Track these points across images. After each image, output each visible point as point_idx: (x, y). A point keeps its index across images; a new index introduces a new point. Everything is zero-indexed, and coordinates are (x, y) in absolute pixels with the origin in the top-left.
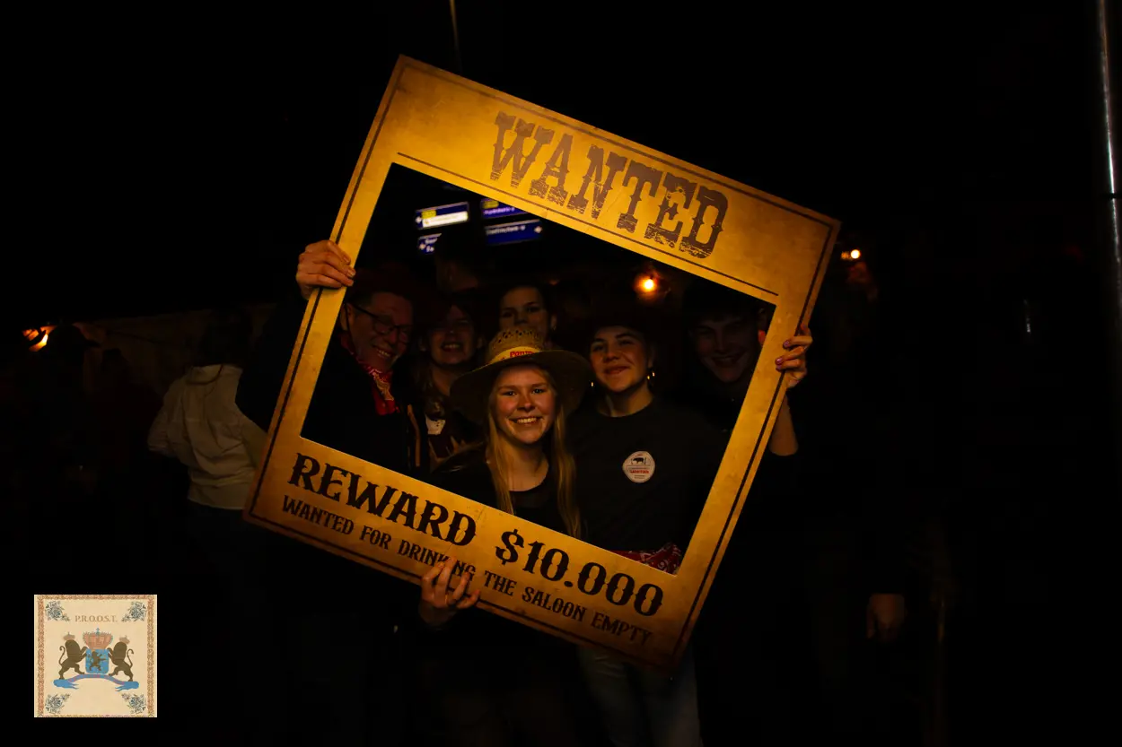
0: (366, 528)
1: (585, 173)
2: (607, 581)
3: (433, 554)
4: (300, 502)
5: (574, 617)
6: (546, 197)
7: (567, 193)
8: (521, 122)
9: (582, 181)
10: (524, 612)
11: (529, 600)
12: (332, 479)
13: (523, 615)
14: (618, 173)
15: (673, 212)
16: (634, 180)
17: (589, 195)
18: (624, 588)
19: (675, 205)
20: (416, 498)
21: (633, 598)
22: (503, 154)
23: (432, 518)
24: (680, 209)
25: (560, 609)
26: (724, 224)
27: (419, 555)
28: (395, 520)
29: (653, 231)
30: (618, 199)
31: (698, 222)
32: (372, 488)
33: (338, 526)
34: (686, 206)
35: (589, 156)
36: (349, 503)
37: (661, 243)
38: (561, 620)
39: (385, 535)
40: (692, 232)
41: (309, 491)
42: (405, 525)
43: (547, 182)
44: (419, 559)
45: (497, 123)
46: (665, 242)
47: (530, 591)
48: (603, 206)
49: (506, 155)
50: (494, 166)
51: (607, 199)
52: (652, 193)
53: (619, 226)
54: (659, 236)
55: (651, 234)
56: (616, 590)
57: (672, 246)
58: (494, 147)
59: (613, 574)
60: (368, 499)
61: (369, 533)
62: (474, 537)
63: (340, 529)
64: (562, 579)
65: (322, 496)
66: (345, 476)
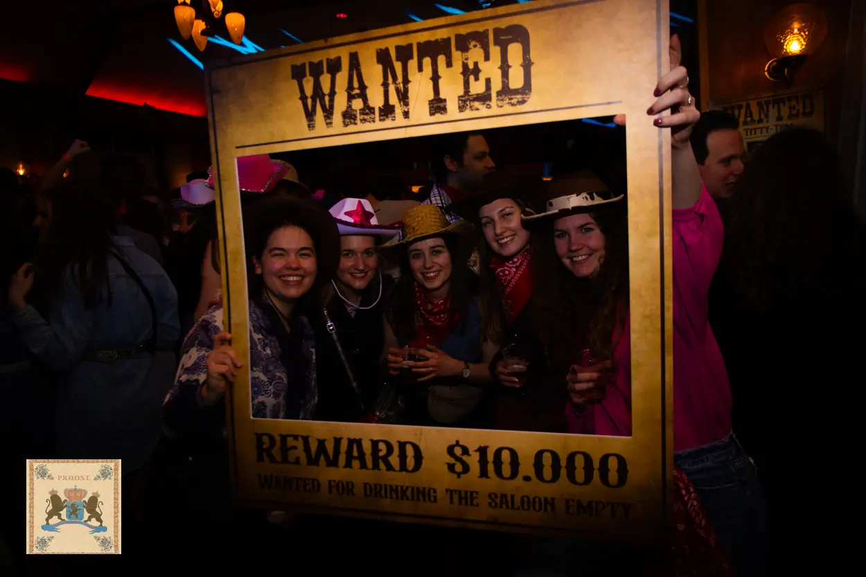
0: (330, 481)
1: (381, 80)
2: (563, 463)
4: (272, 476)
5: (546, 510)
6: (358, 121)
7: (373, 109)
8: (311, 64)
9: (382, 89)
10: (496, 519)
11: (496, 505)
12: (288, 447)
13: (496, 522)
14: (410, 62)
15: (476, 71)
16: (427, 61)
17: (393, 100)
18: (583, 465)
19: (476, 64)
20: (360, 440)
21: (596, 474)
22: (309, 101)
23: (381, 454)
24: (482, 65)
27: (383, 492)
28: (351, 467)
29: (466, 100)
30: (420, 88)
31: (505, 68)
32: (321, 443)
34: (487, 59)
35: (379, 61)
36: (309, 464)
37: (477, 109)
39: (347, 483)
40: (503, 82)
41: (275, 464)
42: (361, 468)
43: (354, 107)
44: (383, 495)
45: (293, 77)
46: (480, 107)
47: (493, 496)
48: (410, 103)
49: (312, 102)
50: (307, 117)
51: (410, 94)
52: (449, 64)
53: (432, 114)
54: (472, 104)
55: (463, 106)
56: (576, 471)
57: (489, 107)
58: (300, 102)
59: (566, 456)
60: (322, 455)
61: (334, 486)
62: (423, 460)
63: (310, 489)
64: (519, 475)
65: (286, 465)
66: (297, 440)
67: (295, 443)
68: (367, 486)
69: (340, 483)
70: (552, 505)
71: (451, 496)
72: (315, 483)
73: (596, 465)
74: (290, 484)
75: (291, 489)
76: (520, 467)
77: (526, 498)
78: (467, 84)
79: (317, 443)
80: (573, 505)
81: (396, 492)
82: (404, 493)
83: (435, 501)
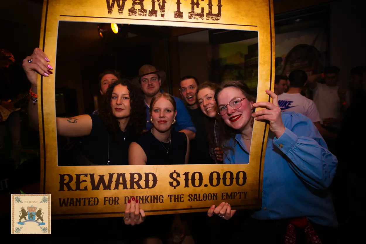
2: (221, 177)
3: (141, 197)
4: (68, 199)
10: (191, 207)
11: (192, 200)
12: (81, 181)
13: (191, 208)
18: (229, 177)
20: (124, 174)
23: (135, 180)
28: (118, 189)
32: (102, 177)
33: (91, 203)
36: (93, 189)
38: (209, 203)
42: (124, 189)
50: (108, 8)
56: (227, 180)
59: (223, 174)
60: (101, 184)
61: (107, 200)
62: (157, 181)
63: (92, 204)
64: (202, 185)
65: (78, 191)
66: (87, 177)
67: (85, 178)
68: (127, 198)
69: (111, 199)
70: (216, 196)
71: (171, 198)
72: (96, 200)
73: (235, 176)
74: (80, 202)
75: (80, 205)
76: (203, 181)
77: (205, 195)
79: (99, 177)
80: (224, 196)
81: (143, 200)
82: (146, 199)
83: (163, 202)
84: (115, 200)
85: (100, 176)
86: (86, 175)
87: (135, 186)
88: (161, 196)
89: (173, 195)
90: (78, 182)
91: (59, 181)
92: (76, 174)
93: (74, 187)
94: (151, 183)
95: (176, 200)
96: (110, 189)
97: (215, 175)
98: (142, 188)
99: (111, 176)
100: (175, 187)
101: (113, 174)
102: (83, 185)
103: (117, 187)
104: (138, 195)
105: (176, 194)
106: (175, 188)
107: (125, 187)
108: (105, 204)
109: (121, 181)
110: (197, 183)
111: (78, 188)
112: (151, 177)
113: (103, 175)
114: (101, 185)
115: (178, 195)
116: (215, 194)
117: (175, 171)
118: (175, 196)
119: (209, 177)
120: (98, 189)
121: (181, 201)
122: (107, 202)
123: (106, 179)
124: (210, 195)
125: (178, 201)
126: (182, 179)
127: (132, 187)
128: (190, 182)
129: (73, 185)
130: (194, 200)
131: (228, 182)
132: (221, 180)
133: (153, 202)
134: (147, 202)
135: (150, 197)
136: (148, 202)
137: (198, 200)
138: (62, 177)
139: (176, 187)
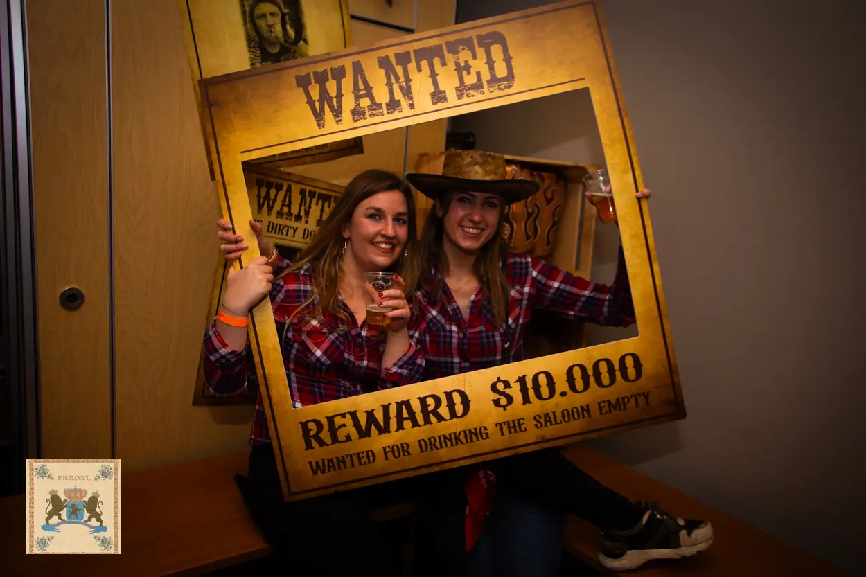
0: (384, 449)
1: (385, 81)
2: (590, 372)
3: (448, 436)
4: (323, 460)
5: (584, 417)
6: (367, 116)
7: (381, 104)
8: (315, 73)
9: (386, 88)
10: (543, 438)
11: (542, 426)
12: (337, 427)
13: (544, 440)
14: (409, 65)
15: (467, 68)
16: (424, 64)
17: (398, 95)
18: (606, 370)
19: (466, 62)
20: (408, 401)
21: (618, 374)
22: (317, 105)
23: (430, 408)
24: (471, 63)
25: (569, 417)
26: (511, 52)
27: (438, 444)
28: (403, 429)
29: (462, 91)
30: (421, 85)
31: (490, 64)
32: (370, 414)
33: (363, 460)
34: (475, 57)
35: (381, 67)
36: (360, 438)
37: (473, 96)
38: (575, 426)
39: (402, 445)
40: (491, 73)
41: (325, 447)
42: (413, 427)
43: (361, 105)
44: (439, 447)
45: (298, 86)
46: (475, 93)
47: (537, 418)
48: (414, 97)
49: (320, 105)
50: (316, 118)
51: (413, 90)
52: (444, 64)
53: (434, 104)
54: (468, 92)
55: (461, 95)
56: (602, 376)
57: (483, 93)
58: (308, 105)
59: (592, 365)
60: (373, 425)
61: (389, 451)
62: (471, 403)
63: (365, 462)
64: (556, 393)
65: (337, 445)
66: (345, 418)
67: (343, 421)
68: (422, 442)
69: (395, 448)
70: (588, 411)
71: (501, 429)
72: (370, 453)
73: (617, 366)
74: (344, 462)
75: (345, 467)
76: (556, 386)
77: (565, 412)
78: (461, 79)
79: (366, 415)
80: (604, 406)
81: (450, 440)
82: (457, 438)
83: (487, 437)
84: (403, 449)
85: (367, 412)
86: (343, 415)
87: (433, 419)
88: (483, 428)
89: (504, 423)
90: (333, 429)
91: (301, 434)
92: (327, 417)
93: (328, 440)
94: (459, 409)
95: (513, 430)
96: (389, 432)
97: (577, 372)
98: (446, 420)
99: (386, 408)
100: (505, 407)
101: (389, 404)
102: (341, 434)
103: (400, 427)
104: (442, 433)
105: (510, 419)
106: (505, 409)
107: (415, 424)
108: (387, 459)
109: (405, 415)
110: (545, 391)
111: (335, 439)
112: (457, 398)
113: (373, 411)
114: (373, 427)
115: (513, 421)
116: (585, 407)
117: (498, 378)
118: (508, 423)
119: (566, 378)
120: (369, 436)
121: (521, 430)
122: (390, 455)
123: (379, 416)
124: (575, 410)
125: (516, 432)
126: (515, 391)
127: (427, 421)
128: (531, 393)
129: (325, 435)
130: (546, 425)
131: (606, 379)
132: (592, 379)
133: (469, 441)
134: (459, 443)
135: (462, 433)
136: (462, 443)
137: (553, 422)
138: (304, 426)
139: (508, 407)
